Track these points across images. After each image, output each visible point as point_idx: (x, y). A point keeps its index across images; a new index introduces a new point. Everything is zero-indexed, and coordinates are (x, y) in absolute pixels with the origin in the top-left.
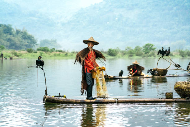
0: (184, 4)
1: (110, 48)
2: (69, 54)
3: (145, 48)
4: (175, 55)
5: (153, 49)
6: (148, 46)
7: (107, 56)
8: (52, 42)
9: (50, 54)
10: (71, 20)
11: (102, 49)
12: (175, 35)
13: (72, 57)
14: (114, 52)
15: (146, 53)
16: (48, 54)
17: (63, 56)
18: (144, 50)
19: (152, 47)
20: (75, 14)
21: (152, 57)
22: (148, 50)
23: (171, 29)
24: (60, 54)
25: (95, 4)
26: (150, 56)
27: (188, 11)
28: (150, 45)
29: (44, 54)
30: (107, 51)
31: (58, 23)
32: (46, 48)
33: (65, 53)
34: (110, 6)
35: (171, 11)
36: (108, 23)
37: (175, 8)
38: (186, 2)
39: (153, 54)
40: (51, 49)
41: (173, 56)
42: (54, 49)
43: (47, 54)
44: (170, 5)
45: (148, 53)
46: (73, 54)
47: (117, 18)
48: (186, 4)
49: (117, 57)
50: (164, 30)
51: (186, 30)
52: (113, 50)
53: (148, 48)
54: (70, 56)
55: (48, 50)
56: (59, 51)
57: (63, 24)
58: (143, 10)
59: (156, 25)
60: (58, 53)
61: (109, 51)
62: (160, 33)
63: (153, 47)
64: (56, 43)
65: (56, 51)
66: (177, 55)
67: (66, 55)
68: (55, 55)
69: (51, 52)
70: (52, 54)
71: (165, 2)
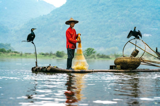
0: (117, 18)
1: (58, 51)
2: (23, 55)
3: (87, 51)
4: (112, 58)
5: (94, 53)
6: (89, 50)
7: (55, 57)
8: (6, 46)
9: (7, 55)
10: (23, 28)
11: (51, 51)
12: (109, 43)
13: (26, 57)
14: (61, 54)
15: (87, 56)
16: (6, 54)
17: (18, 56)
18: (86, 53)
19: (92, 51)
20: (26, 23)
21: (93, 59)
22: (89, 53)
23: (106, 38)
24: (16, 54)
25: (44, 15)
26: (91, 58)
27: (120, 24)
28: (91, 49)
29: (2, 54)
30: (55, 53)
31: (12, 30)
32: (3, 50)
33: (20, 54)
34: (56, 17)
35: (106, 23)
36: (54, 31)
37: (110, 21)
38: (118, 16)
39: (94, 56)
40: (8, 51)
41: (110, 58)
42: (10, 50)
43: (4, 54)
44: (106, 18)
45: (89, 56)
46: (27, 55)
47: (61, 28)
48: (119, 18)
49: (64, 58)
50: (101, 38)
51: (118, 39)
52: (60, 52)
53: (89, 52)
54: (24, 56)
55: (5, 52)
56: (15, 52)
57: (16, 31)
58: (83, 22)
59: (93, 34)
60: (14, 53)
61: (57, 53)
62: (97, 40)
63: (94, 51)
64: (10, 46)
65: (12, 52)
66: (113, 58)
67: (21, 55)
68: (11, 55)
69: (8, 53)
70: (9, 54)
71: (102, 16)
